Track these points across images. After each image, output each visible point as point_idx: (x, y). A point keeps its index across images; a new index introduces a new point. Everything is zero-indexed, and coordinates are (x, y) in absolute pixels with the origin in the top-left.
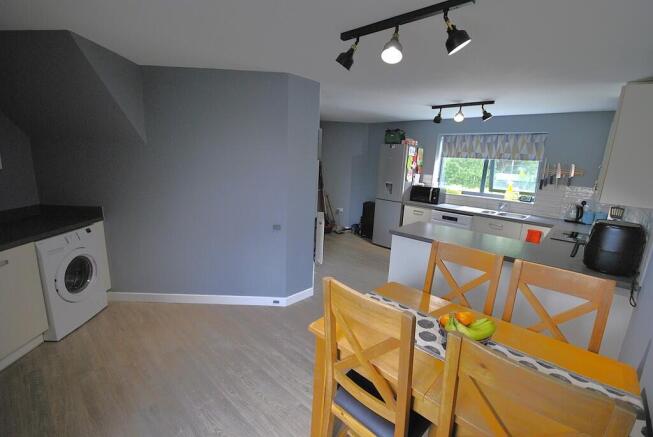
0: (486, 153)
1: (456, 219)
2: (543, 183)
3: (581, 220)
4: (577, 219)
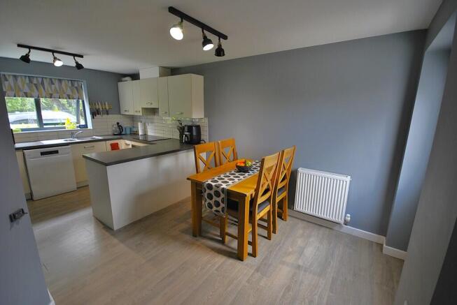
0: (36, 93)
2: (94, 114)
3: (123, 133)
4: (120, 133)
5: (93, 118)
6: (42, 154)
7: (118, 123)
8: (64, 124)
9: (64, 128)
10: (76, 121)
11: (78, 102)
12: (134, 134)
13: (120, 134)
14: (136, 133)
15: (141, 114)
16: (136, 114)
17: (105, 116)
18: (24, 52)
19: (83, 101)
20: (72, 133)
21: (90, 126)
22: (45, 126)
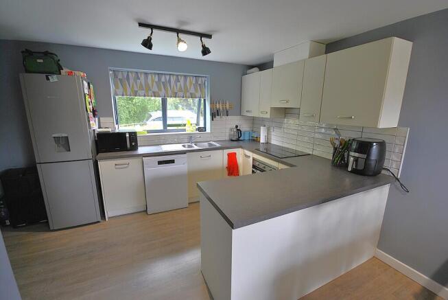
0: (163, 93)
1: (172, 162)
2: (213, 115)
3: (241, 139)
4: (238, 138)
5: (213, 120)
6: (160, 163)
7: (237, 127)
8: (185, 125)
9: (185, 130)
10: (195, 122)
11: (200, 101)
12: (254, 140)
13: (238, 140)
14: (255, 140)
15: (268, 116)
16: (262, 116)
17: (224, 118)
18: (146, 33)
19: (205, 100)
20: (190, 137)
21: (208, 130)
22: (168, 128)
